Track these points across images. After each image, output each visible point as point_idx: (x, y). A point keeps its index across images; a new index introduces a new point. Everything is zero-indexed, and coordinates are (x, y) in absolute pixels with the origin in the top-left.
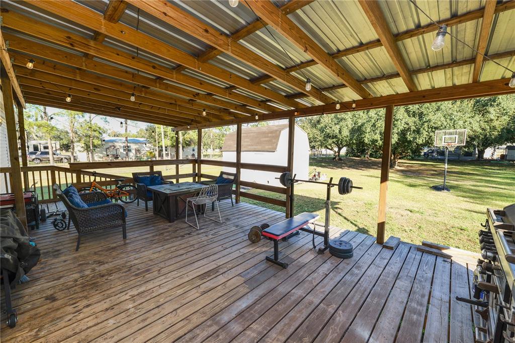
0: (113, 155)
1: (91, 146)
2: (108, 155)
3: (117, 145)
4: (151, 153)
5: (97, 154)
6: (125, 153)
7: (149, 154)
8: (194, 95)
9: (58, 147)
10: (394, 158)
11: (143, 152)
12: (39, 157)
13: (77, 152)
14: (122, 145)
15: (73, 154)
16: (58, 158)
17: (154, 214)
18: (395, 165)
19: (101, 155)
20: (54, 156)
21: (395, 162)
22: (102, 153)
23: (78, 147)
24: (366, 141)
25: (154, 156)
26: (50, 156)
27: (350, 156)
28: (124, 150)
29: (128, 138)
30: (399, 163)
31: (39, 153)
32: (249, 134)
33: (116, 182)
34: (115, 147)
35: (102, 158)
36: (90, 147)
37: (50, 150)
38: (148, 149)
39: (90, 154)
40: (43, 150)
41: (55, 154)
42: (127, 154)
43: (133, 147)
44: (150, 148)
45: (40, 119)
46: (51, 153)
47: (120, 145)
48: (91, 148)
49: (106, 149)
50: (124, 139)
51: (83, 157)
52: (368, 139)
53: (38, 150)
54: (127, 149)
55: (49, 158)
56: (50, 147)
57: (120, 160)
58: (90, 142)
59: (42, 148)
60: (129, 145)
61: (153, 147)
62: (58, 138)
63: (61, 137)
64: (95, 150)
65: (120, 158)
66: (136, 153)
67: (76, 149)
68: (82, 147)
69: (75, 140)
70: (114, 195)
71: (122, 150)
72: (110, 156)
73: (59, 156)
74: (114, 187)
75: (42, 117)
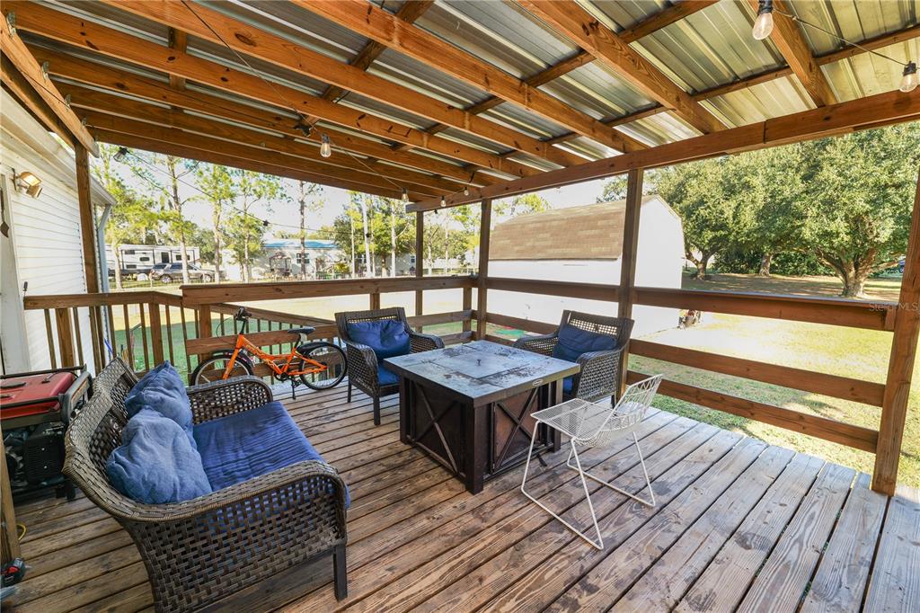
0: (281, 270)
1: (246, 254)
2: (272, 270)
3: (288, 252)
4: (342, 266)
5: (256, 268)
6: (300, 265)
7: (338, 267)
8: (584, 27)
9: (198, 257)
10: (856, 276)
11: (328, 265)
12: (169, 273)
13: (227, 265)
14: (296, 252)
15: (217, 268)
16: (197, 274)
17: (402, 440)
18: (857, 291)
19: (263, 270)
20: (191, 271)
21: (857, 284)
22: (263, 266)
23: (228, 254)
24: (807, 234)
25: (348, 272)
26: (184, 271)
27: (723, 271)
28: (299, 261)
29: (306, 241)
30: (866, 286)
31: (169, 265)
32: (548, 224)
33: (294, 336)
34: (283, 256)
35: (264, 274)
36: (244, 257)
37: (183, 262)
38: (338, 260)
39: (245, 268)
40: (175, 261)
41: (192, 268)
42: (303, 269)
43: (313, 255)
44: (340, 256)
45: (167, 207)
46: (184, 266)
47: (291, 251)
48: (247, 257)
49: (271, 259)
50: (298, 242)
51: (234, 274)
52: (811, 229)
53: (168, 262)
54: (303, 259)
55: (181, 274)
56: (183, 257)
57: (291, 279)
58: (244, 247)
59: (174, 258)
60: (306, 252)
61: (345, 255)
62: (199, 242)
63: (204, 240)
64: (251, 260)
65: (291, 275)
66: (318, 267)
67: (224, 259)
68: (234, 256)
69: (222, 243)
70: (289, 370)
71: (294, 261)
72: (276, 271)
73: (198, 271)
74: (287, 349)
75: (170, 204)
